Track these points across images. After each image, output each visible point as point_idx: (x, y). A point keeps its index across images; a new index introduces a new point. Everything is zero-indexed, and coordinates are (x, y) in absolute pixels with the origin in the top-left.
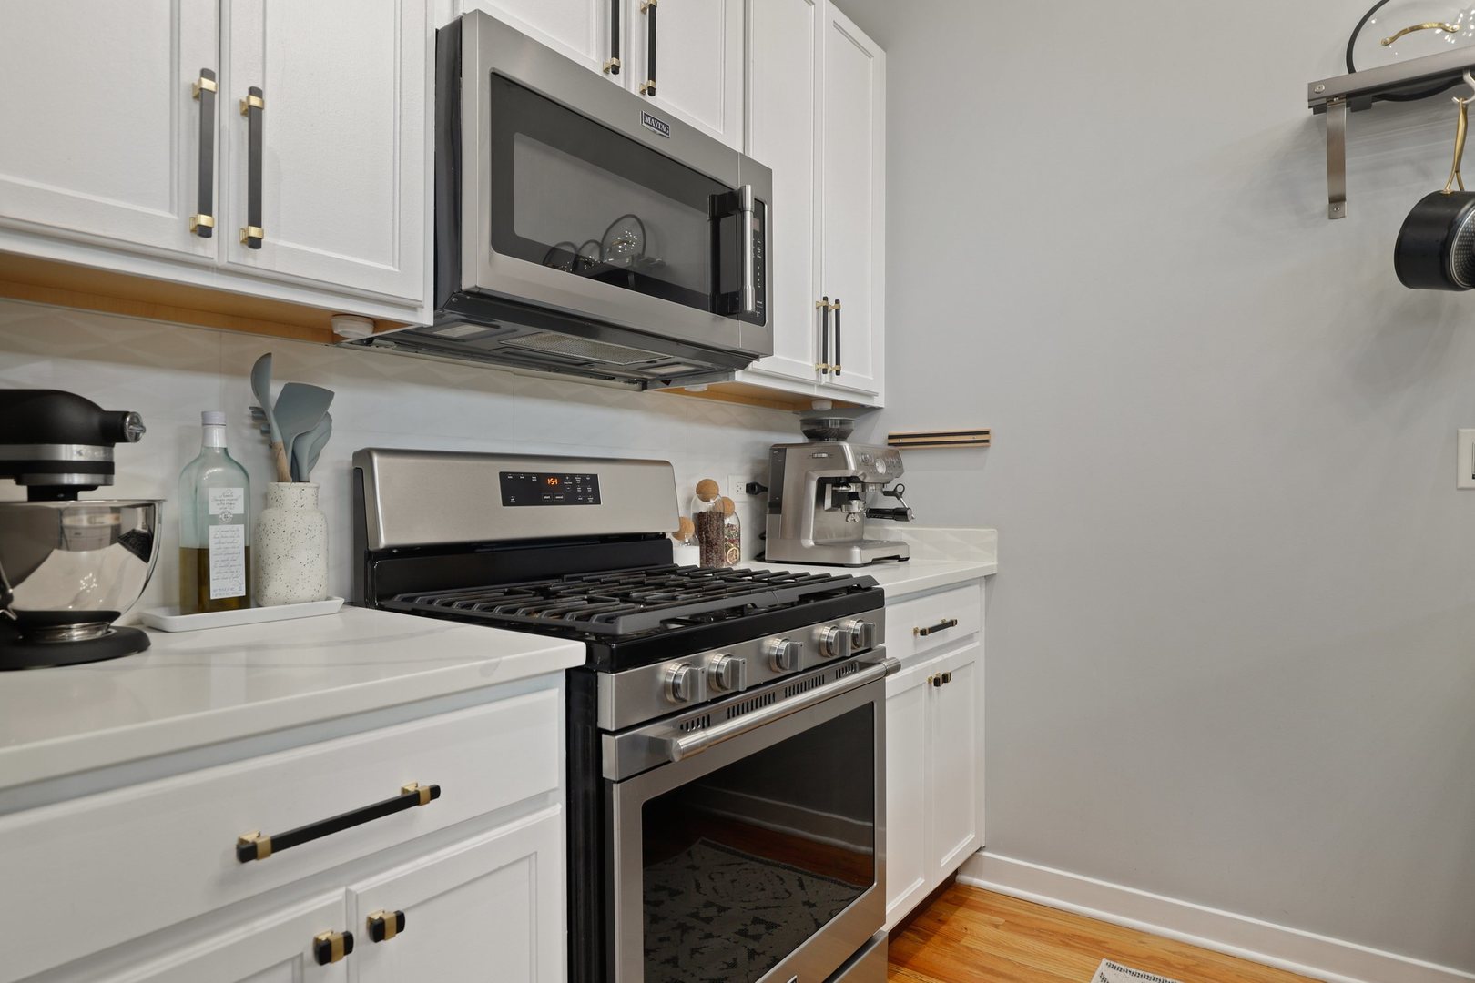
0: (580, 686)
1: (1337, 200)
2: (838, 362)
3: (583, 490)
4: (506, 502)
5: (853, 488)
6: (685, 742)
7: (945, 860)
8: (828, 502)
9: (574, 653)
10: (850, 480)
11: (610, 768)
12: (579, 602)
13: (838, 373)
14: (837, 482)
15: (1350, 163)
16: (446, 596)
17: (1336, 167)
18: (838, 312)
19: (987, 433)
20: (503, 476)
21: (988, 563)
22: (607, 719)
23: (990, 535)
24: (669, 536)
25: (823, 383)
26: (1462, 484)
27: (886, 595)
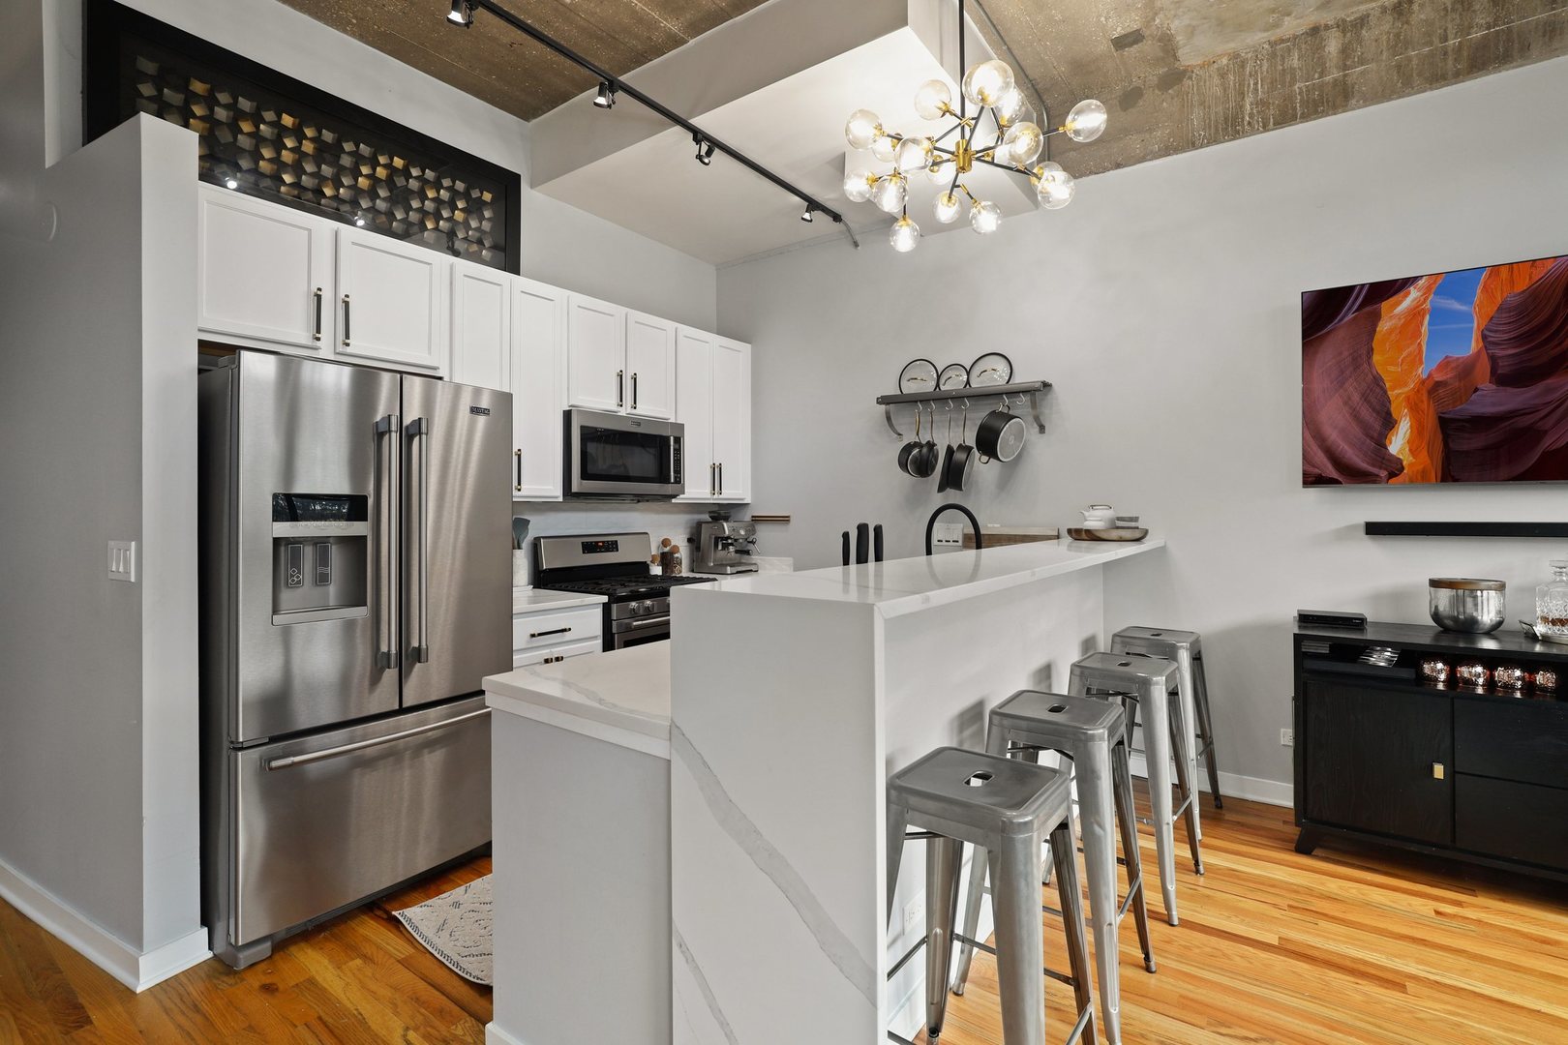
0: (606, 608)
2: (722, 489)
3: (612, 546)
4: (584, 553)
5: (730, 541)
6: (635, 623)
8: (720, 547)
9: (605, 599)
10: (727, 538)
11: (614, 630)
12: (609, 586)
13: (722, 494)
14: (723, 539)
16: (566, 584)
18: (721, 468)
19: (789, 517)
20: (583, 543)
22: (614, 617)
24: (649, 562)
25: (715, 498)
26: (934, 543)
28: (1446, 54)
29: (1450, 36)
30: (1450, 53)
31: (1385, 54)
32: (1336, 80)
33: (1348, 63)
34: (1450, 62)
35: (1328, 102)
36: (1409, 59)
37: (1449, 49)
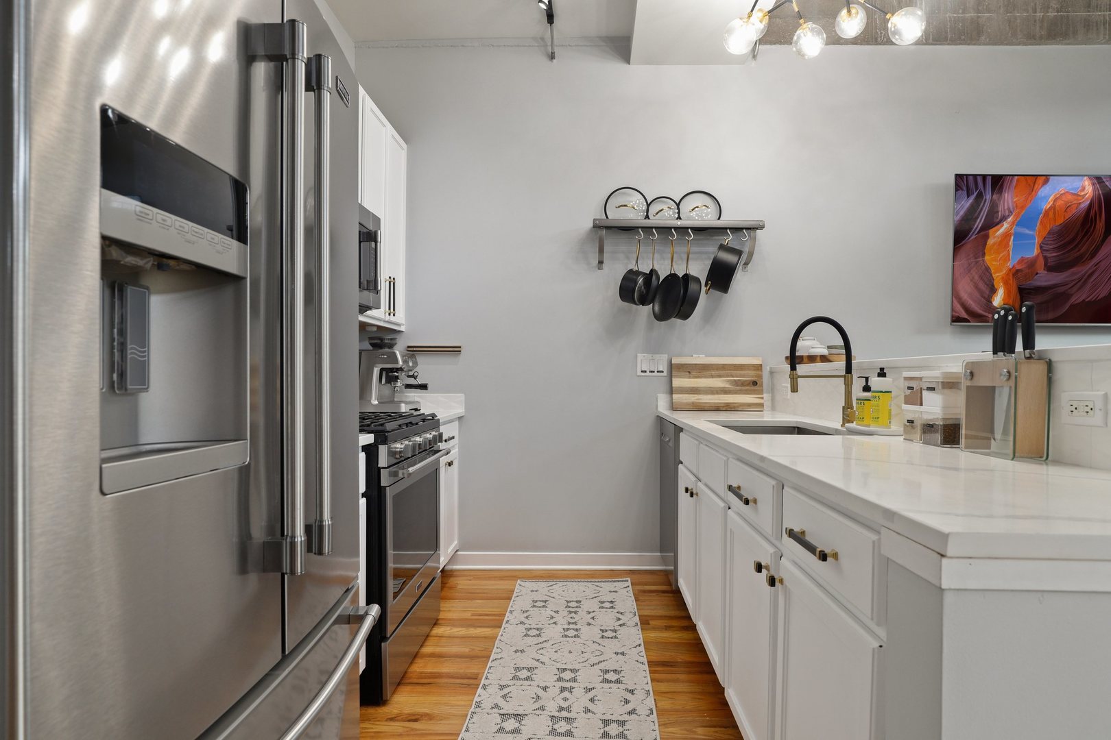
1: (601, 262)
2: (394, 310)
5: (397, 374)
7: (449, 551)
8: (384, 381)
10: (398, 370)
13: (394, 315)
14: (392, 370)
15: (606, 248)
17: (601, 251)
18: (394, 284)
19: (460, 347)
21: (460, 410)
22: (384, 464)
23: (461, 397)
25: (387, 320)
26: (638, 374)
27: (441, 421)
28: (1035, 21)
29: (1038, 10)
30: (1037, 21)
31: (1002, 9)
32: (973, 19)
33: (980, 8)
34: (1038, 28)
35: (967, 33)
36: (1015, 18)
37: (1038, 19)
